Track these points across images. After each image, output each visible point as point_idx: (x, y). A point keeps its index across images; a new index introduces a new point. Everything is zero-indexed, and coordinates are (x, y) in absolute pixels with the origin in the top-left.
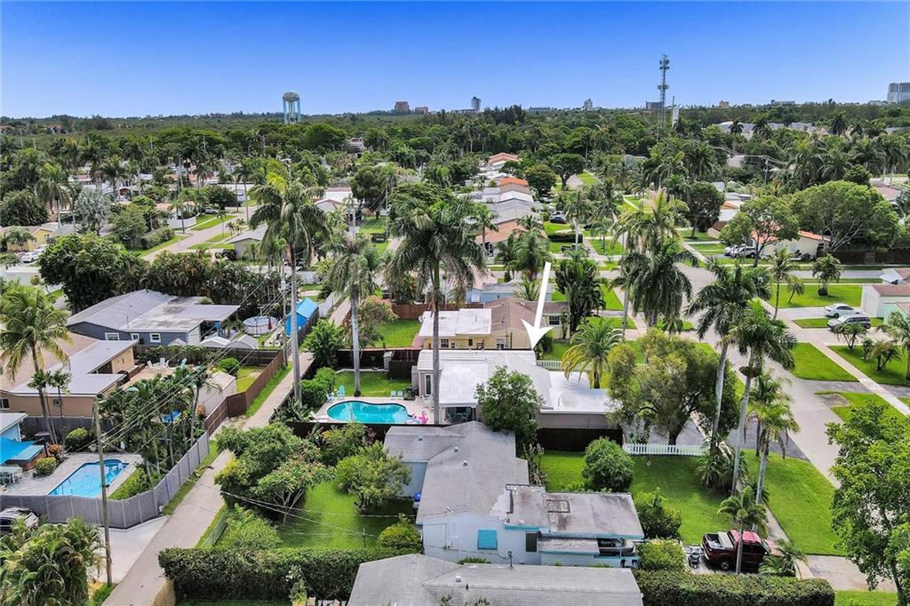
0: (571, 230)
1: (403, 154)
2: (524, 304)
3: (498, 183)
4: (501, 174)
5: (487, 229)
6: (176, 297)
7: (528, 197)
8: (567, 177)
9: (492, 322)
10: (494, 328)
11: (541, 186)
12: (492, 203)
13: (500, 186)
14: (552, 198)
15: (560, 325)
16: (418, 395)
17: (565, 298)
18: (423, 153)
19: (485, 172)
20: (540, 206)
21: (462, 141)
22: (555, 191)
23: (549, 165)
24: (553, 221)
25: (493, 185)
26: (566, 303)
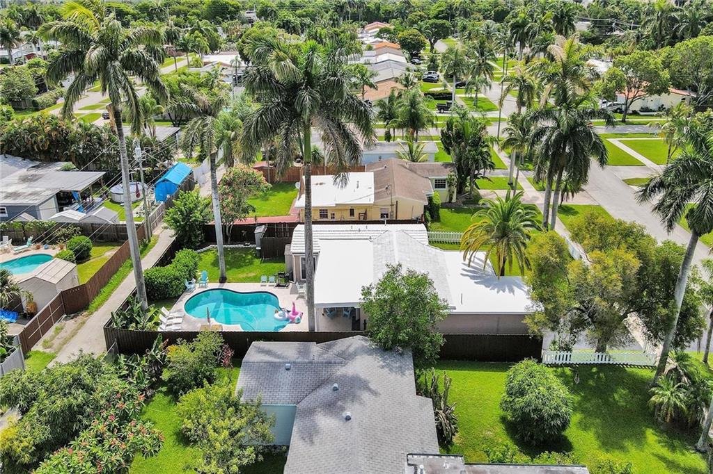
0: (443, 88)
1: (288, 22)
2: (407, 166)
3: (374, 47)
4: (376, 39)
5: (366, 87)
6: (38, 163)
7: (402, 58)
8: (435, 41)
9: (375, 189)
10: (377, 196)
11: (412, 48)
12: (369, 64)
13: (375, 49)
14: (422, 60)
15: (447, 188)
16: (293, 280)
17: (450, 159)
18: (307, 21)
19: (362, 37)
20: (414, 67)
21: (342, 11)
22: (425, 54)
23: (420, 30)
24: (425, 80)
25: (370, 48)
26: (452, 165)
